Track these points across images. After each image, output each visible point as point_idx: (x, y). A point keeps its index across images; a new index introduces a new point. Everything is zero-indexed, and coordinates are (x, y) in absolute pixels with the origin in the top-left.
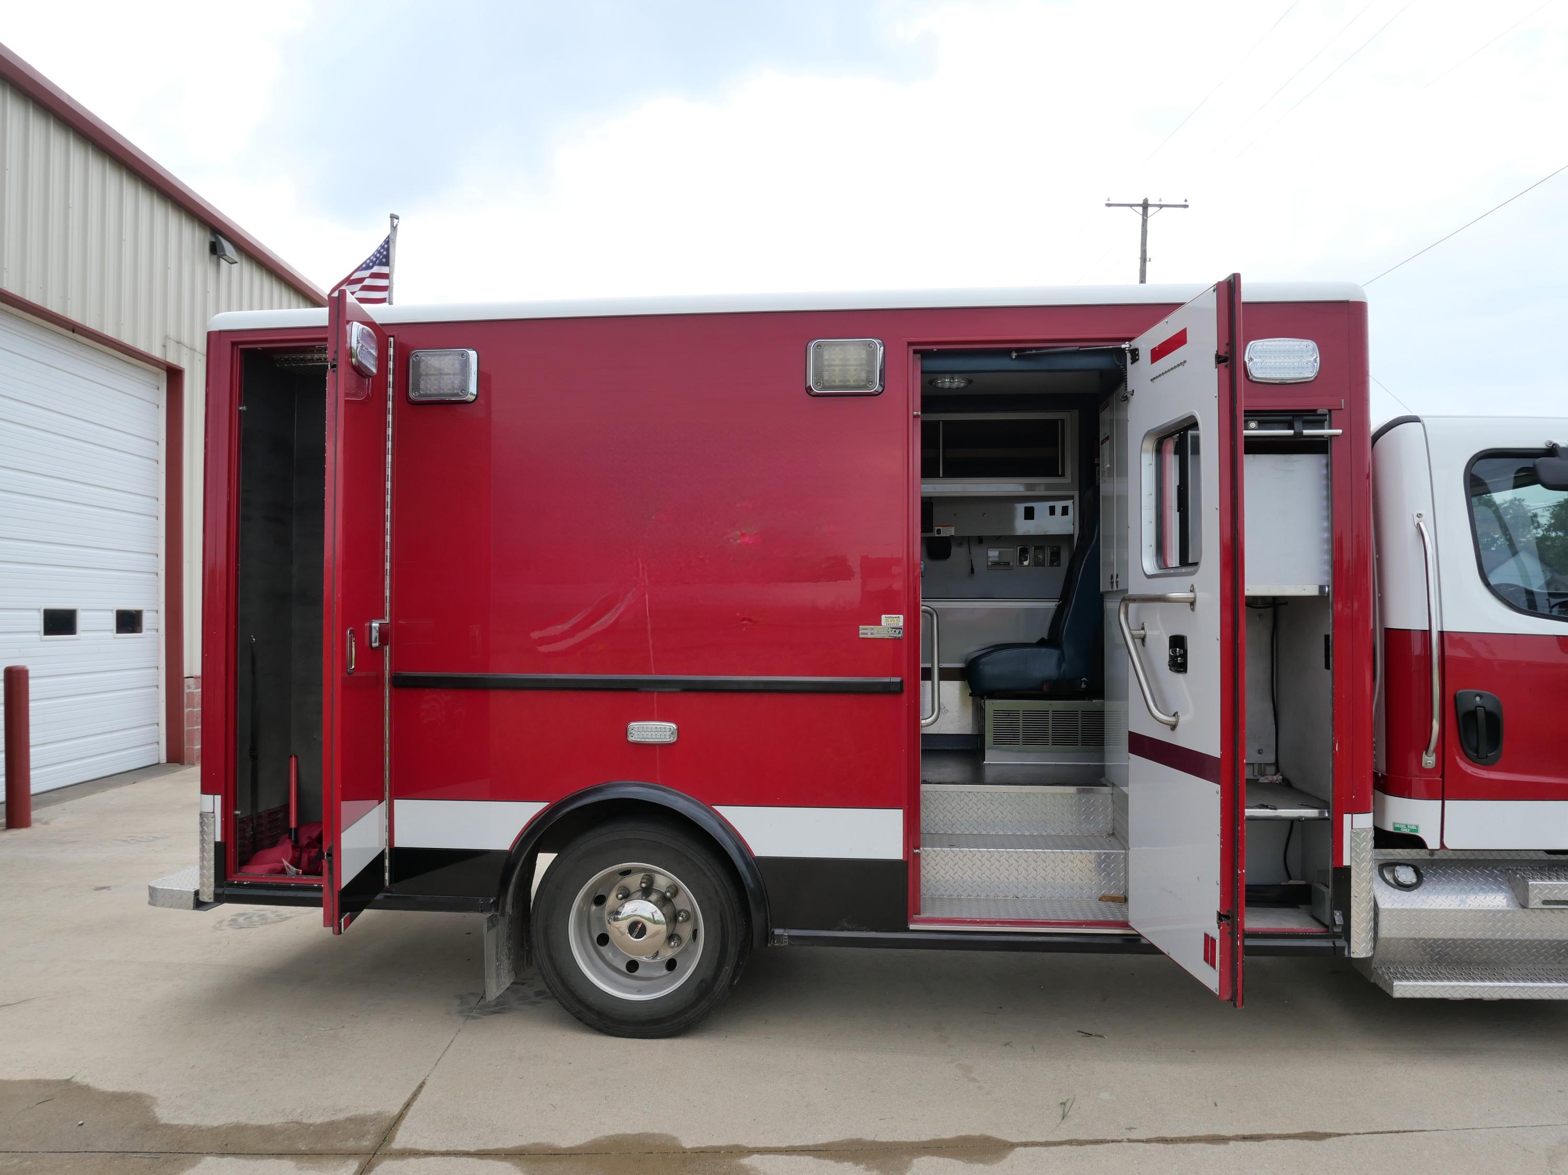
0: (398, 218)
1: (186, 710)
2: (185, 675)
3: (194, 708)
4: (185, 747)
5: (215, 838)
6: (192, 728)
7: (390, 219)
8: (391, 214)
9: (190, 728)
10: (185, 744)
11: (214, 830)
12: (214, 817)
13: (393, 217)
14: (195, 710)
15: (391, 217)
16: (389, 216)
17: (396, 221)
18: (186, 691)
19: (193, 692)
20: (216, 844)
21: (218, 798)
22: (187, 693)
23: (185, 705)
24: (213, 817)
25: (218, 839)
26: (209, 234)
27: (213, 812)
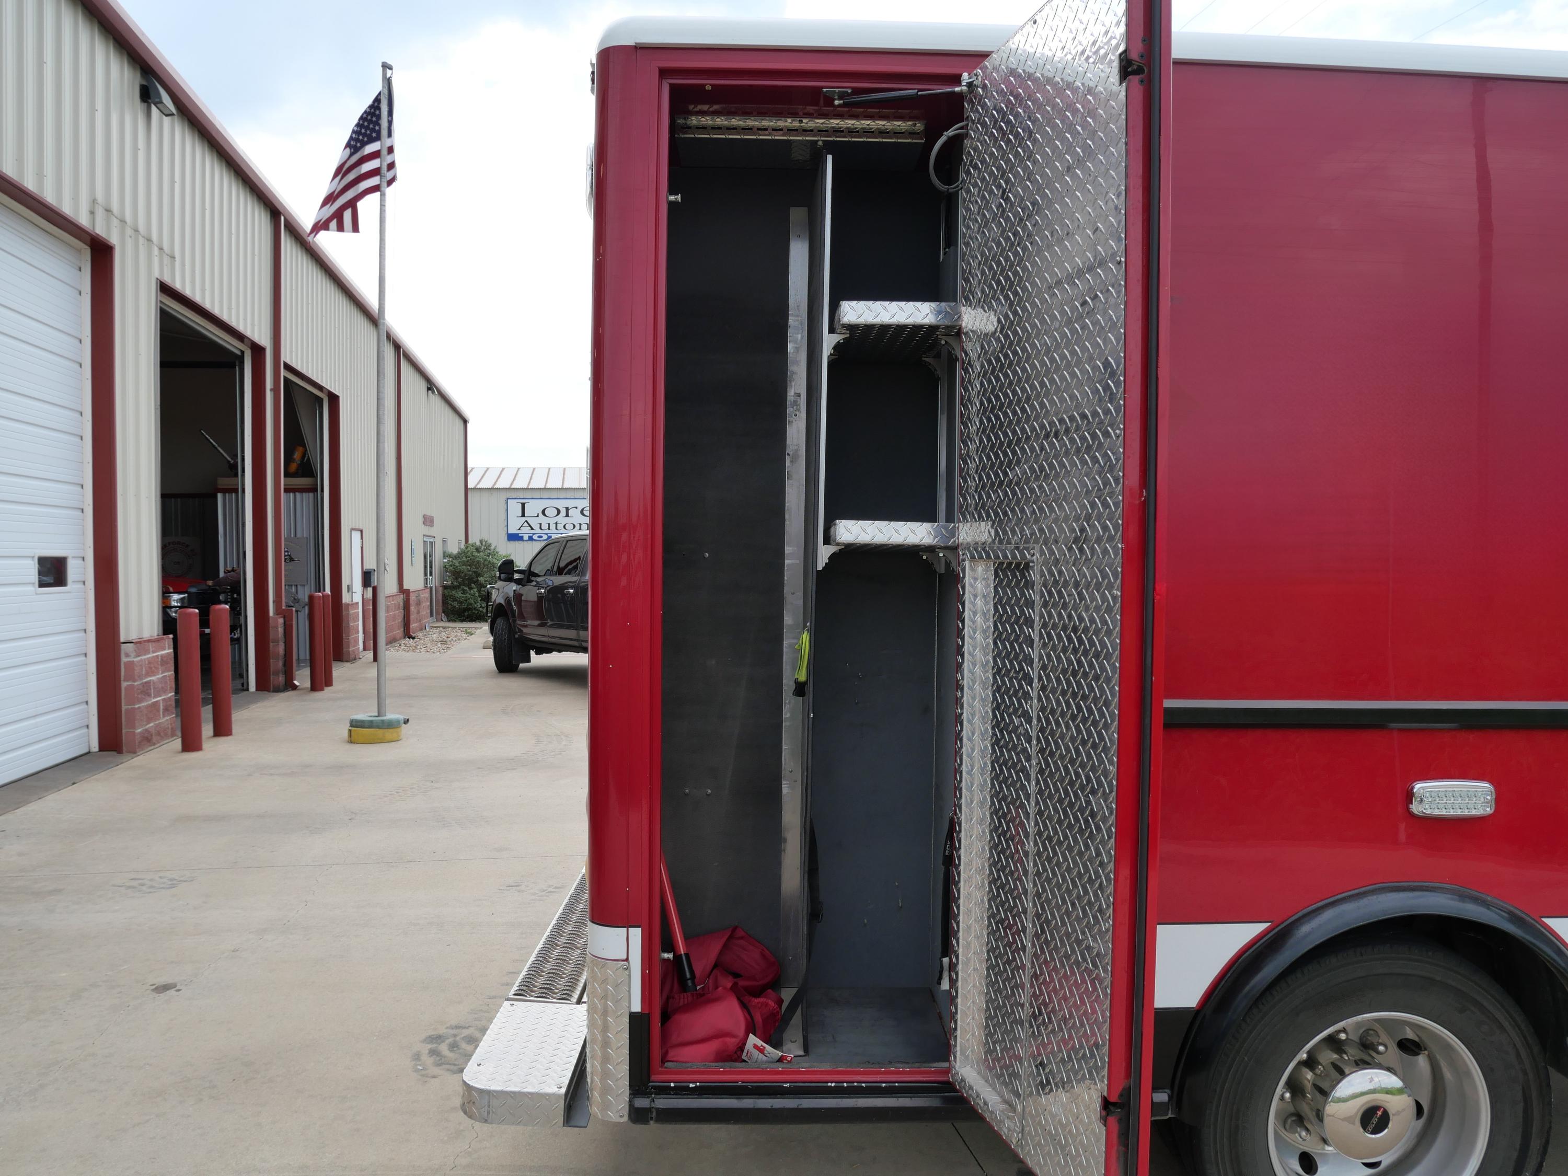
0: (391, 68)
1: (124, 684)
2: (122, 640)
3: (135, 682)
4: (124, 731)
5: (629, 1007)
6: (132, 707)
7: (381, 68)
8: (383, 63)
9: (130, 707)
10: (123, 727)
11: (629, 991)
12: (628, 969)
13: (386, 66)
14: (136, 684)
15: (382, 66)
16: (381, 65)
17: (389, 73)
18: (124, 659)
19: (133, 661)
20: (633, 1016)
21: (636, 934)
22: (125, 663)
23: (122, 678)
24: (626, 969)
25: (637, 1007)
26: (139, 75)
27: (627, 960)
